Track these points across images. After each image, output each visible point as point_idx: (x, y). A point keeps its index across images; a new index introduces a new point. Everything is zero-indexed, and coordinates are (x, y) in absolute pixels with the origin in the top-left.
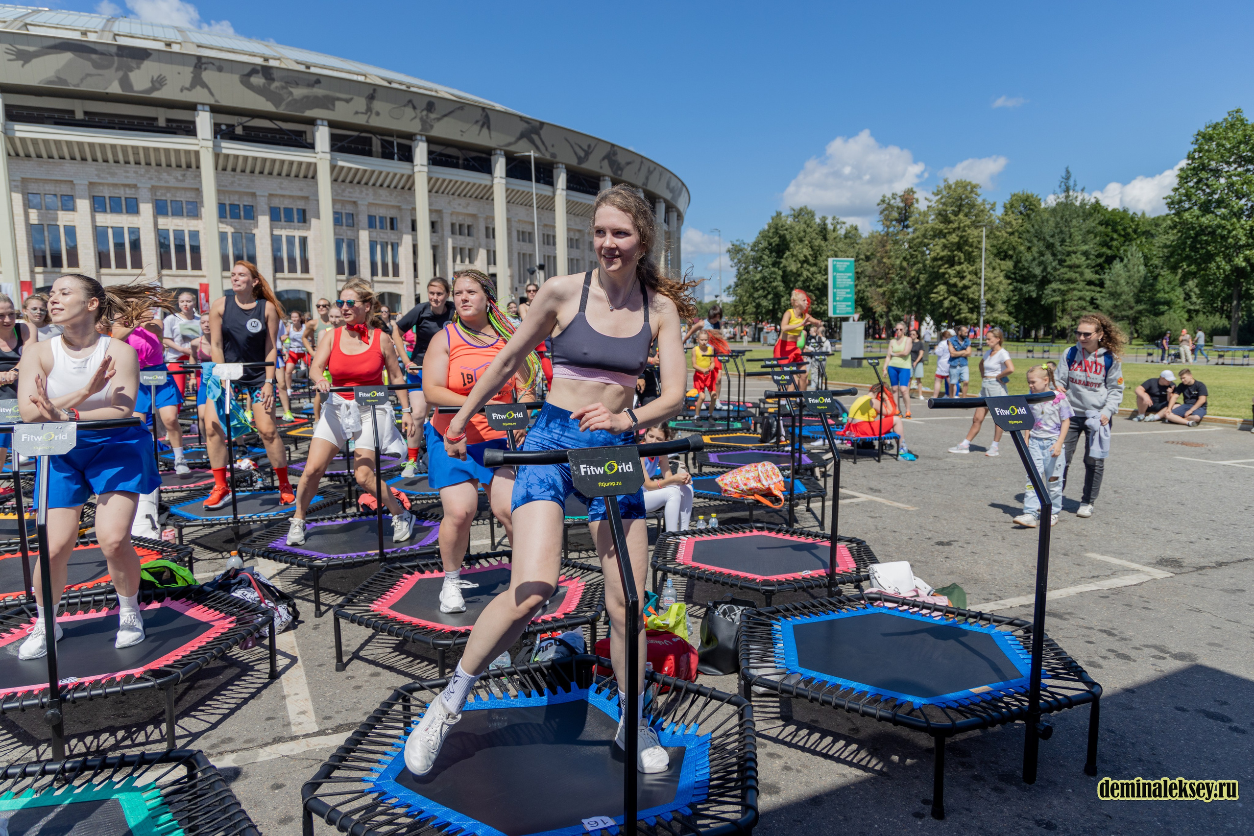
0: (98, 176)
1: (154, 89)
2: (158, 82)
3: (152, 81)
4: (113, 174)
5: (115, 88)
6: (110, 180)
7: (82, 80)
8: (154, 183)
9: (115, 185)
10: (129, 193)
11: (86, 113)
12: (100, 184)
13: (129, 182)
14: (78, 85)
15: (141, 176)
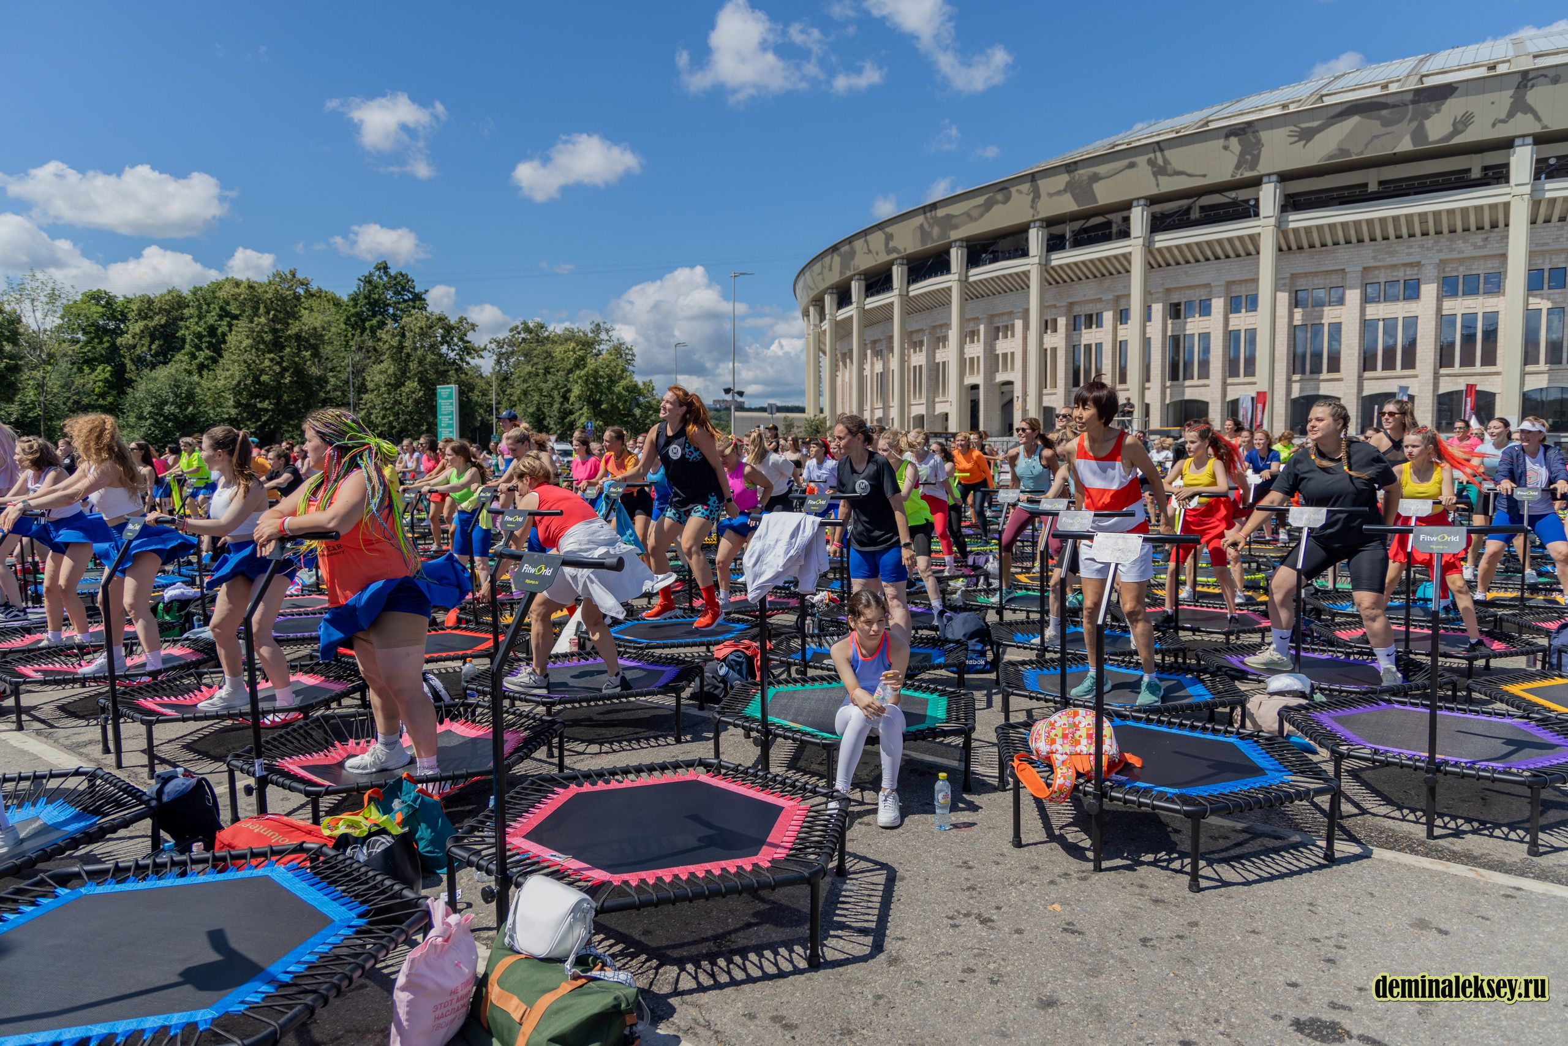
0: (1375, 258)
1: (1456, 132)
2: (1463, 123)
3: (1454, 124)
4: (1392, 254)
5: (1406, 145)
6: (1389, 261)
7: (1366, 146)
8: (1443, 256)
9: (1394, 267)
10: (1410, 273)
11: (1381, 183)
12: (1376, 268)
13: (1412, 259)
14: (1362, 153)
15: (1428, 249)
